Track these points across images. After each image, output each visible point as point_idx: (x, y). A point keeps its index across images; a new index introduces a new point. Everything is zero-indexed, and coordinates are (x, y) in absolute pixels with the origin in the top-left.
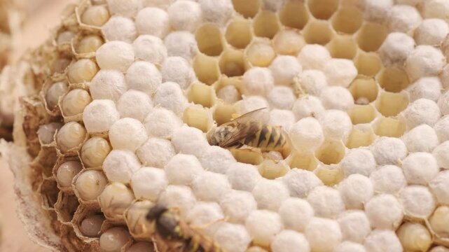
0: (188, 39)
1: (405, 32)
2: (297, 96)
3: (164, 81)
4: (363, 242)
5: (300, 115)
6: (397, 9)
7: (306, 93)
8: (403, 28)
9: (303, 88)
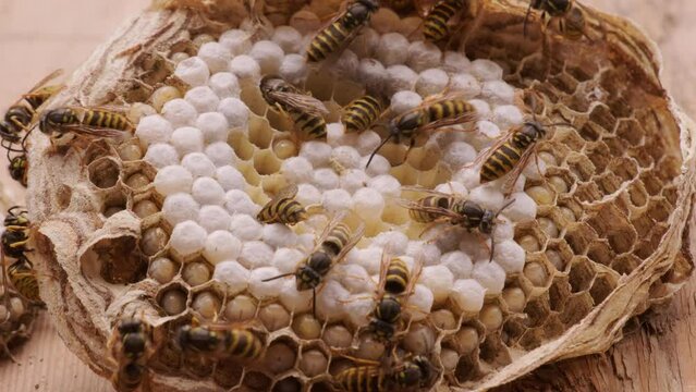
0: (225, 149)
1: (409, 89)
2: (339, 174)
3: (226, 191)
4: (471, 276)
5: (352, 190)
6: (390, 70)
7: (347, 168)
8: (404, 86)
9: (342, 164)
